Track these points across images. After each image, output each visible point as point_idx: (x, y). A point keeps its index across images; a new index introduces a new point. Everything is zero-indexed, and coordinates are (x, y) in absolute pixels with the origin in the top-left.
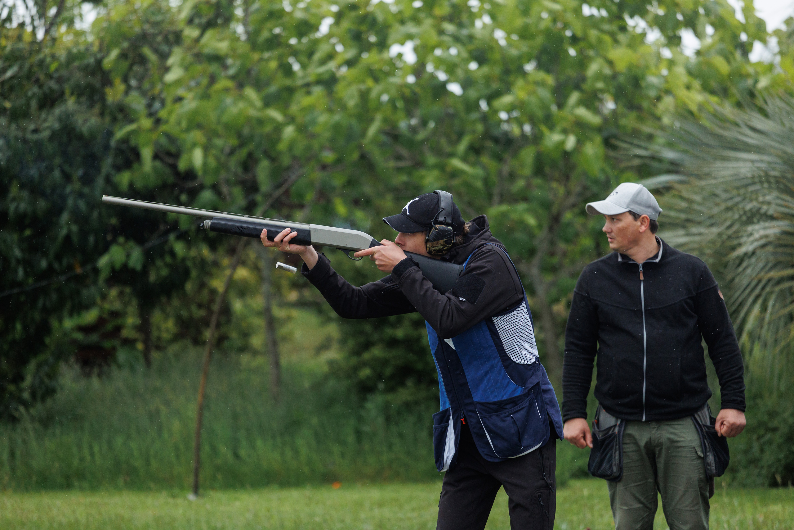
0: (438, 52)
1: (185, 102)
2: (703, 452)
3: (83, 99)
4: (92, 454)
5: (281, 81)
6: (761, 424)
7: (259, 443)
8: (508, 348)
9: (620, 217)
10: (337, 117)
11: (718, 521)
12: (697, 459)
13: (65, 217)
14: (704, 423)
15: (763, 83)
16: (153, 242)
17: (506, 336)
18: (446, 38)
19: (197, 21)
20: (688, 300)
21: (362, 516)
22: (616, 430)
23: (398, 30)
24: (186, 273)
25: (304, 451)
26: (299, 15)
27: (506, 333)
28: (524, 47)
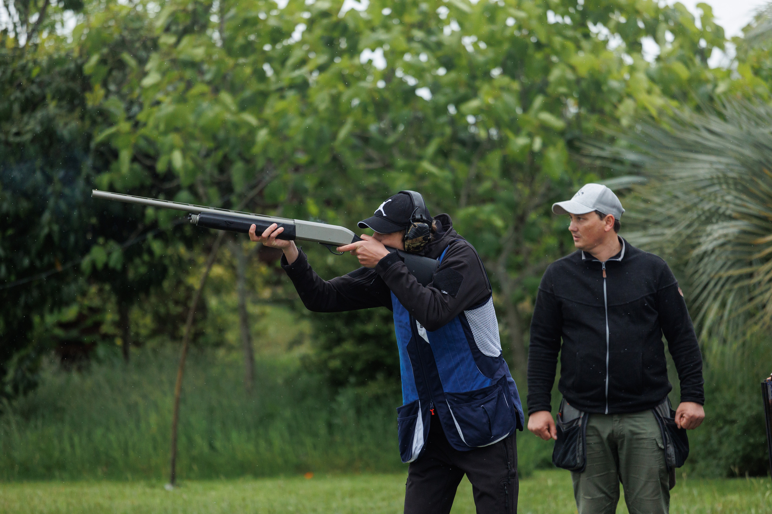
0: (407, 57)
1: (163, 106)
2: (663, 444)
3: (64, 103)
4: (72, 446)
5: (255, 86)
6: (719, 417)
7: (234, 435)
8: (479, 341)
9: (586, 216)
10: (309, 121)
11: (677, 509)
12: (658, 450)
13: (46, 216)
14: (664, 416)
15: (722, 88)
16: (132, 241)
17: (477, 329)
18: (416, 45)
19: (174, 28)
20: (649, 297)
21: (334, 505)
22: (580, 423)
23: (368, 37)
24: (164, 270)
25: (277, 442)
26: (273, 23)
27: (477, 326)
28: (491, 54)
